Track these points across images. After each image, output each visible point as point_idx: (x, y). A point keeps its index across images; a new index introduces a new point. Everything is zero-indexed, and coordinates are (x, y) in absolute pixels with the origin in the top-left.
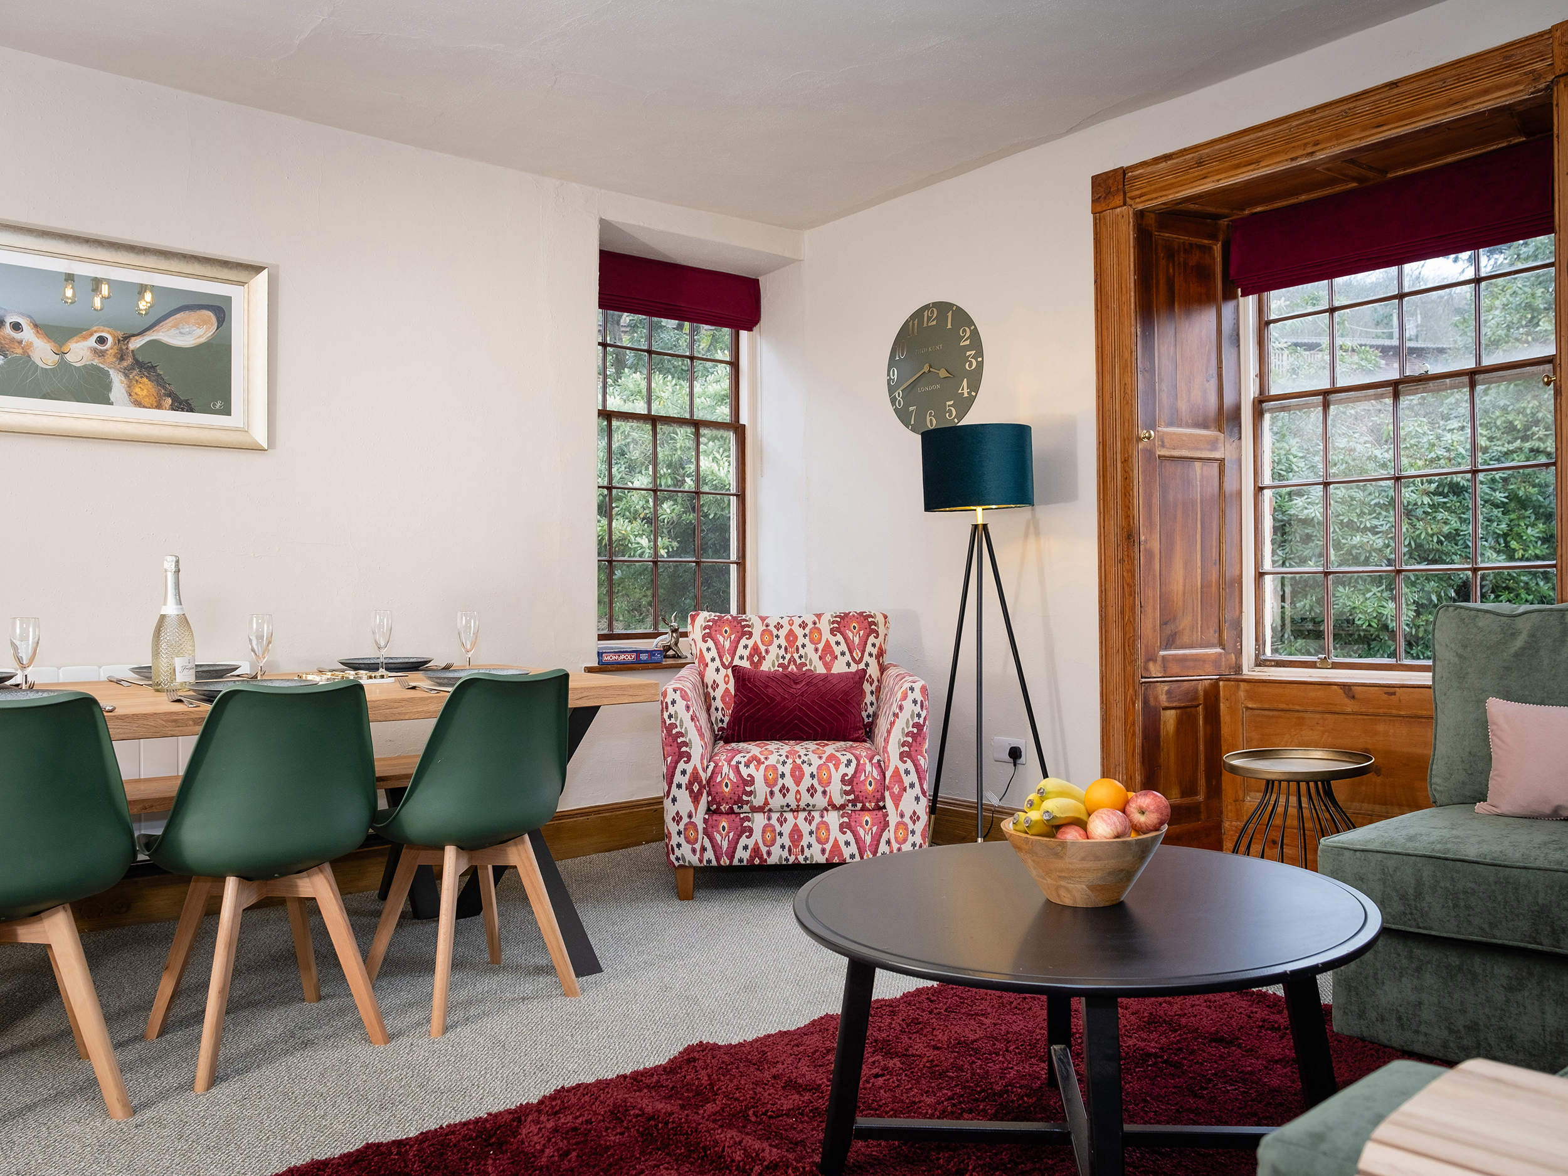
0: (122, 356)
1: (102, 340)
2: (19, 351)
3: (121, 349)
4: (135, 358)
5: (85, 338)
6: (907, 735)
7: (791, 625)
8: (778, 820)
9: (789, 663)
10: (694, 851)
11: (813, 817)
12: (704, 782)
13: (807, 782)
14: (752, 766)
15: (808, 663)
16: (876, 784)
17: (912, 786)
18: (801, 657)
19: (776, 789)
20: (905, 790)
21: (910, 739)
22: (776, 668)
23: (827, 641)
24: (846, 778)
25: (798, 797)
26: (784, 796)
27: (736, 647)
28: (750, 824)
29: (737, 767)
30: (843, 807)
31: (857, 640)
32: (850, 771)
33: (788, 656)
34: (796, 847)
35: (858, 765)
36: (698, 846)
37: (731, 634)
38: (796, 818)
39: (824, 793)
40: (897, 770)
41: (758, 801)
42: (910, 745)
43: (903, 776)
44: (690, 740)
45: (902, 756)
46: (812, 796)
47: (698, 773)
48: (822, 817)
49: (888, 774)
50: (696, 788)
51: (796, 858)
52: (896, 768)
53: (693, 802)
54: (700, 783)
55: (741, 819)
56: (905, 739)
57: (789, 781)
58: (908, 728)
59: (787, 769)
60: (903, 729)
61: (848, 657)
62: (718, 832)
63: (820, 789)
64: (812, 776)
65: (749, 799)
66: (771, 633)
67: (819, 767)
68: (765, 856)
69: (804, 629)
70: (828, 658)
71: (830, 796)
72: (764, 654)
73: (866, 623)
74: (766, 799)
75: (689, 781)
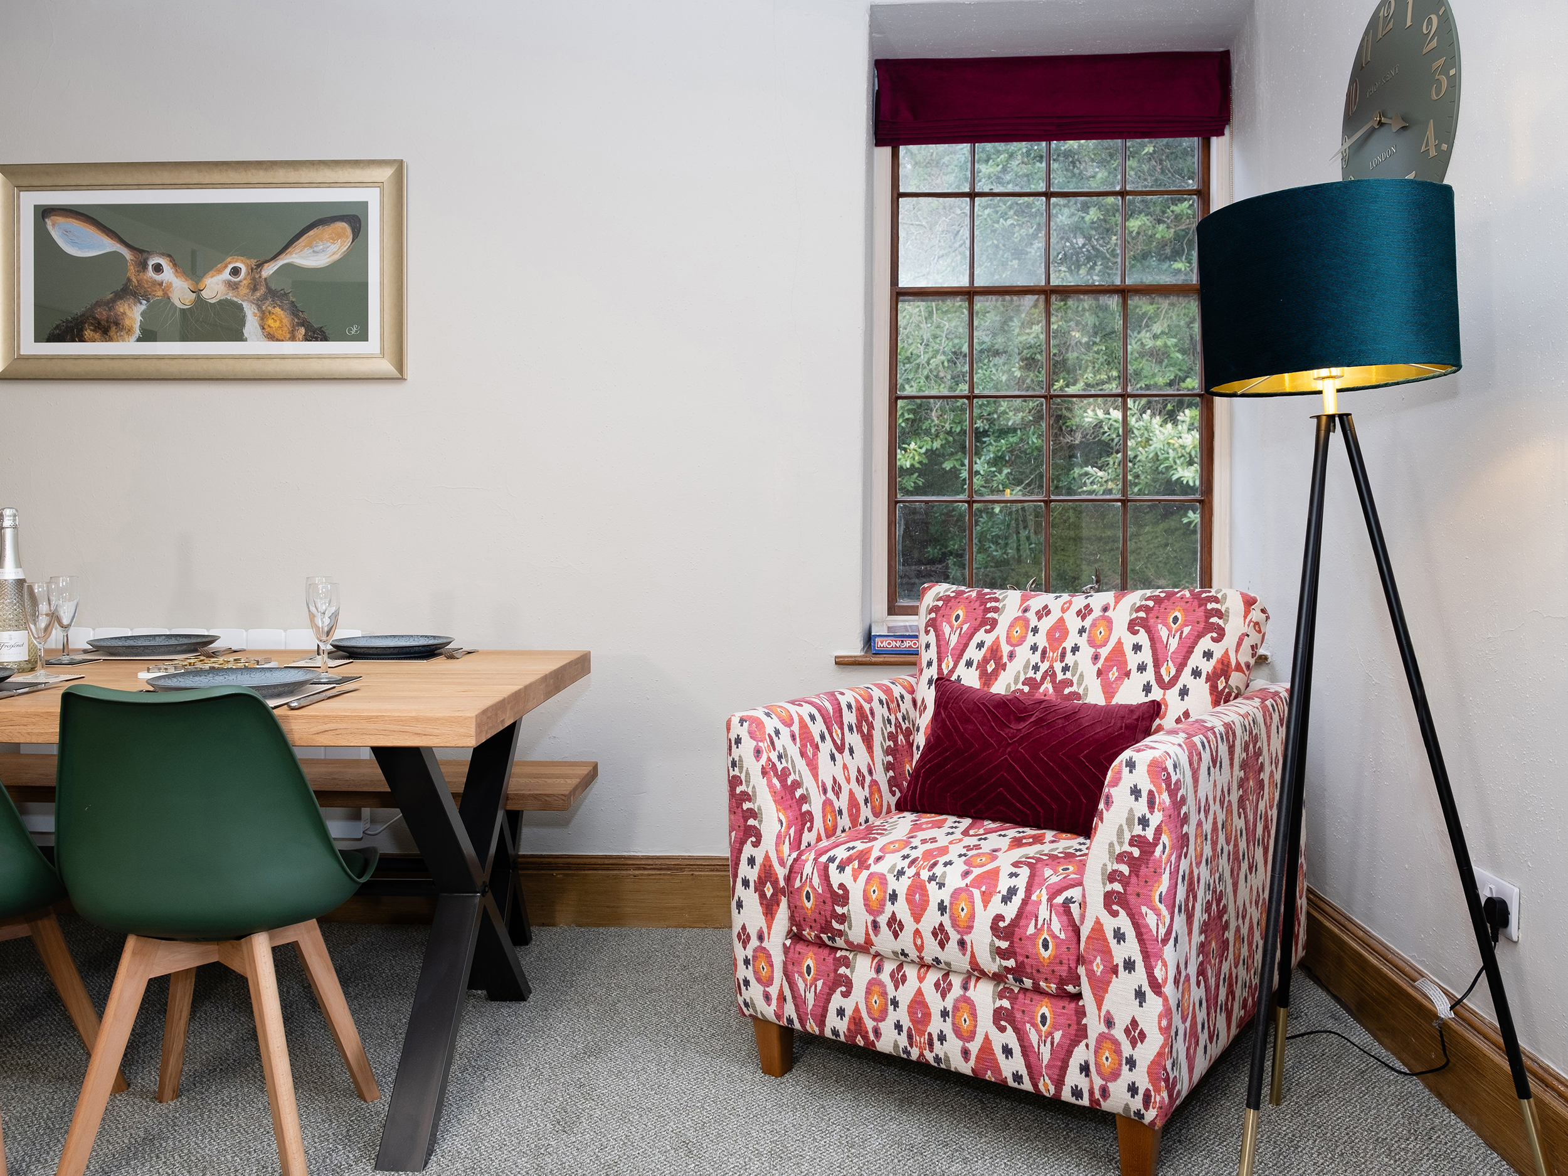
0: (255, 286)
1: (235, 272)
2: (160, 293)
3: (254, 279)
4: (268, 287)
5: (220, 272)
6: (1120, 858)
7: (1064, 610)
8: (892, 975)
9: (1043, 678)
10: (767, 997)
11: (950, 984)
12: (782, 883)
13: (932, 918)
14: (849, 870)
15: (1075, 680)
16: (1057, 946)
17: (1129, 965)
18: (1065, 669)
19: (883, 920)
20: (1115, 971)
21: (1125, 869)
22: (1020, 686)
23: (1119, 643)
24: (1001, 924)
25: (919, 942)
26: (896, 936)
27: (966, 645)
28: (848, 972)
29: (826, 868)
30: (997, 978)
31: (1174, 644)
32: (1010, 912)
33: (1044, 667)
34: (921, 1033)
35: (1025, 902)
36: (774, 991)
37: (964, 622)
38: (921, 979)
39: (962, 944)
40: (1098, 927)
41: (857, 935)
42: (1125, 882)
43: (1113, 942)
44: (759, 808)
45: (1109, 899)
46: (942, 945)
47: (771, 866)
48: (965, 987)
49: (1085, 932)
50: (769, 891)
51: (922, 1055)
52: (1098, 922)
53: (766, 914)
54: (775, 884)
55: (835, 959)
56: (1116, 866)
57: (902, 910)
58: (1121, 843)
59: (901, 887)
60: (1111, 845)
61: (1149, 675)
62: (801, 974)
63: (954, 937)
64: (942, 908)
65: (841, 927)
66: (1027, 621)
67: (956, 894)
68: (872, 1037)
69: (1083, 619)
70: (1113, 674)
71: (973, 955)
72: (1005, 659)
73: (1200, 613)
74: (867, 934)
75: (759, 877)
